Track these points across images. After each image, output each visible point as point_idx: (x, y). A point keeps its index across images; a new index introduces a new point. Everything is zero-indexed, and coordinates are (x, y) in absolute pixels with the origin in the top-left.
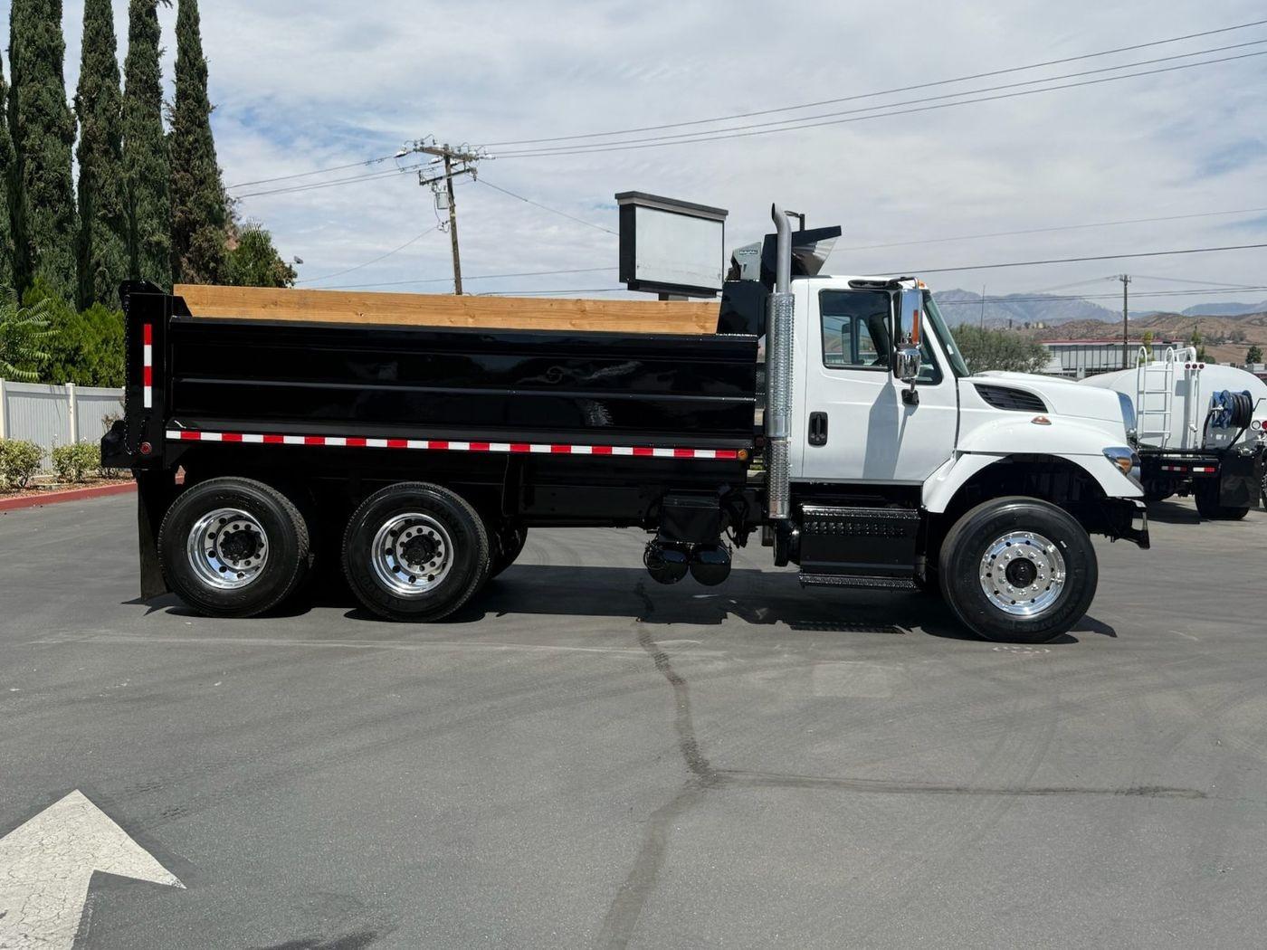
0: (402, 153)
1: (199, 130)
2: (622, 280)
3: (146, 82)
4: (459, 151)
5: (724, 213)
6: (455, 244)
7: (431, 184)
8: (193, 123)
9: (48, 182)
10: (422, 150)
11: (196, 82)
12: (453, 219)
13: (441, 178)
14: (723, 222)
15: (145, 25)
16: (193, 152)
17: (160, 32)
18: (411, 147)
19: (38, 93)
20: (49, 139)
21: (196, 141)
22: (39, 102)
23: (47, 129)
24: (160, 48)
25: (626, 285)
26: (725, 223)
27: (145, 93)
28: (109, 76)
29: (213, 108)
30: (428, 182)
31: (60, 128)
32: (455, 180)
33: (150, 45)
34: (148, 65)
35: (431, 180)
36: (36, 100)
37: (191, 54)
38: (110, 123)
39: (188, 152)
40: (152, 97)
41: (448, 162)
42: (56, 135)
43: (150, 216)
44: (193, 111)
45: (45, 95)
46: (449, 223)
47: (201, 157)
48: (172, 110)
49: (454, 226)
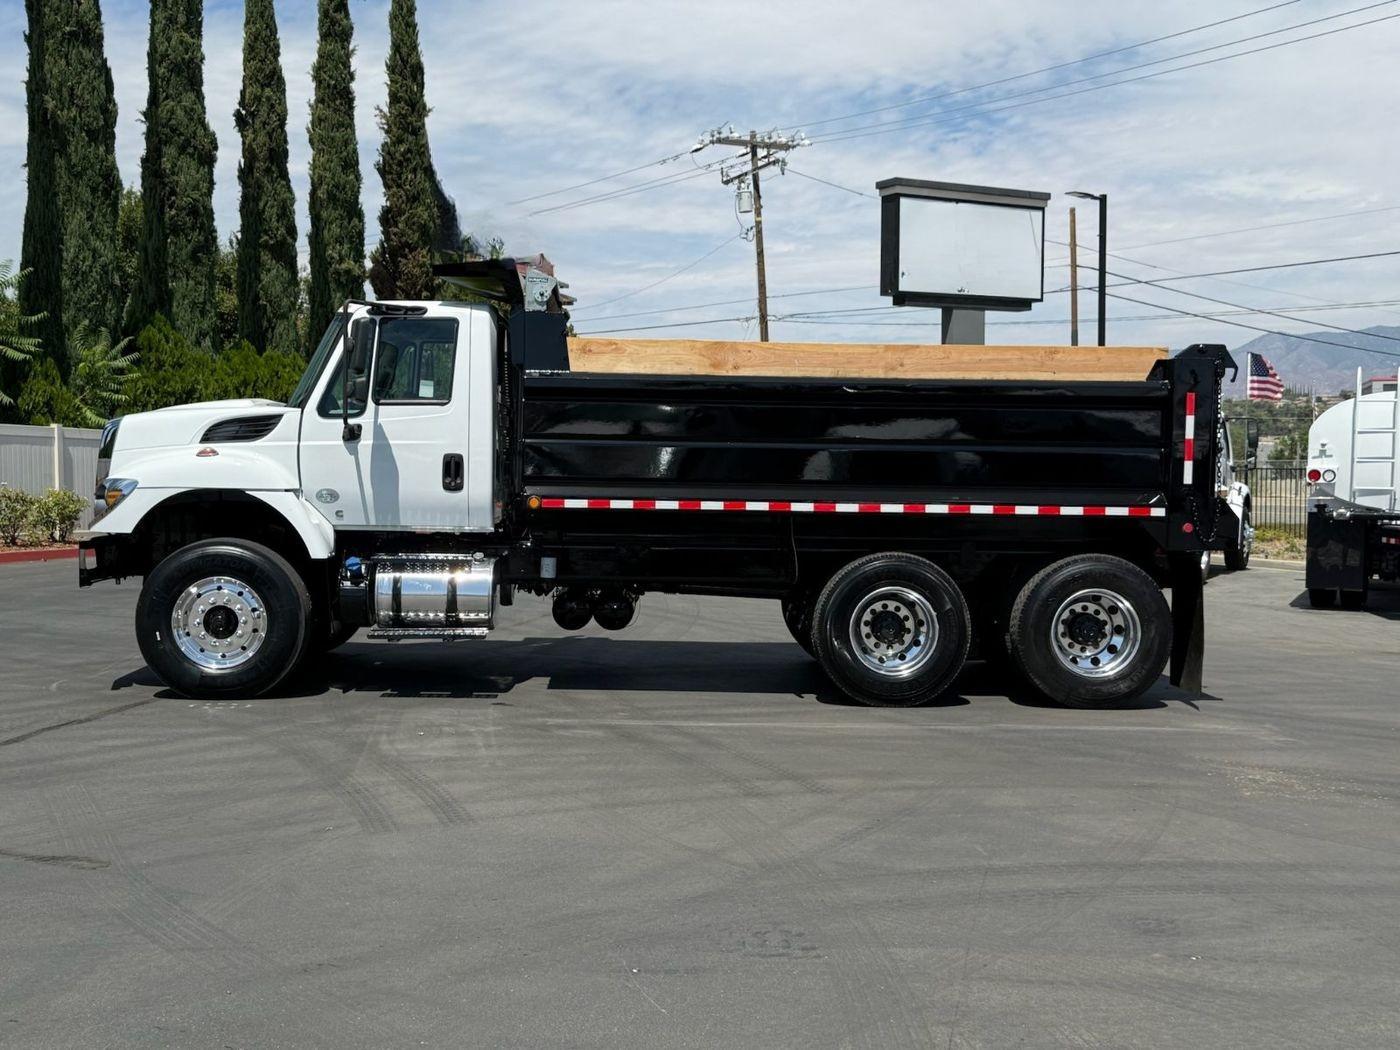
0: (699, 146)
1: (411, 138)
2: (884, 292)
3: (335, 87)
4: (770, 138)
5: (1046, 197)
6: (760, 254)
7: (736, 181)
8: (405, 130)
9: (180, 209)
10: (719, 141)
11: (409, 82)
12: (758, 223)
13: (746, 174)
14: (1042, 209)
15: (334, 22)
16: (405, 164)
17: (352, 28)
18: (708, 139)
19: (172, 112)
20: (184, 161)
21: (409, 151)
22: (173, 122)
23: (182, 149)
24: (351, 47)
25: (889, 300)
26: (1046, 209)
27: (334, 101)
28: (269, 85)
29: (430, 110)
30: (732, 180)
31: (195, 148)
32: (762, 173)
33: (339, 45)
34: (336, 68)
35: (736, 178)
36: (170, 119)
37: (404, 50)
38: (271, 138)
39: (400, 164)
40: (341, 104)
41: (754, 154)
42: (192, 156)
43: (339, 241)
44: (405, 117)
45: (180, 112)
46: (754, 229)
47: (414, 171)
48: (384, 116)
49: (759, 233)
